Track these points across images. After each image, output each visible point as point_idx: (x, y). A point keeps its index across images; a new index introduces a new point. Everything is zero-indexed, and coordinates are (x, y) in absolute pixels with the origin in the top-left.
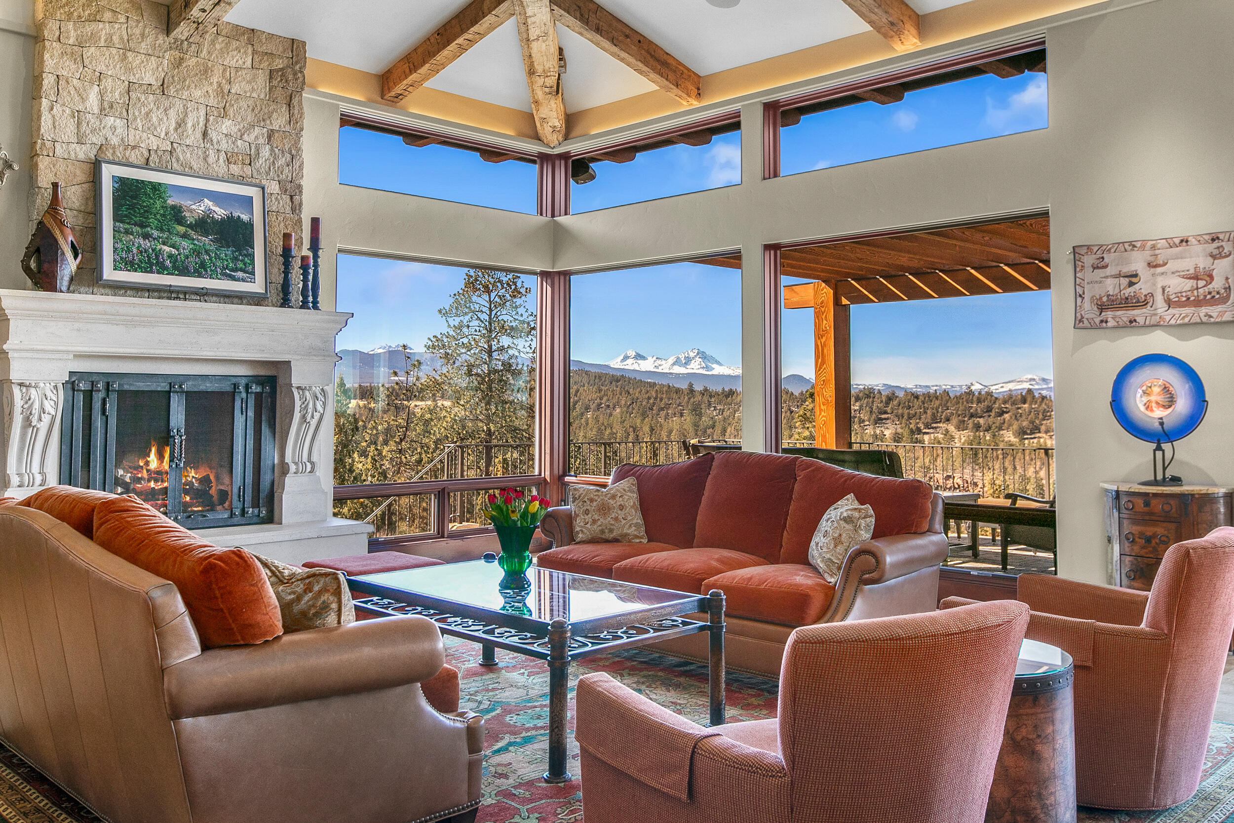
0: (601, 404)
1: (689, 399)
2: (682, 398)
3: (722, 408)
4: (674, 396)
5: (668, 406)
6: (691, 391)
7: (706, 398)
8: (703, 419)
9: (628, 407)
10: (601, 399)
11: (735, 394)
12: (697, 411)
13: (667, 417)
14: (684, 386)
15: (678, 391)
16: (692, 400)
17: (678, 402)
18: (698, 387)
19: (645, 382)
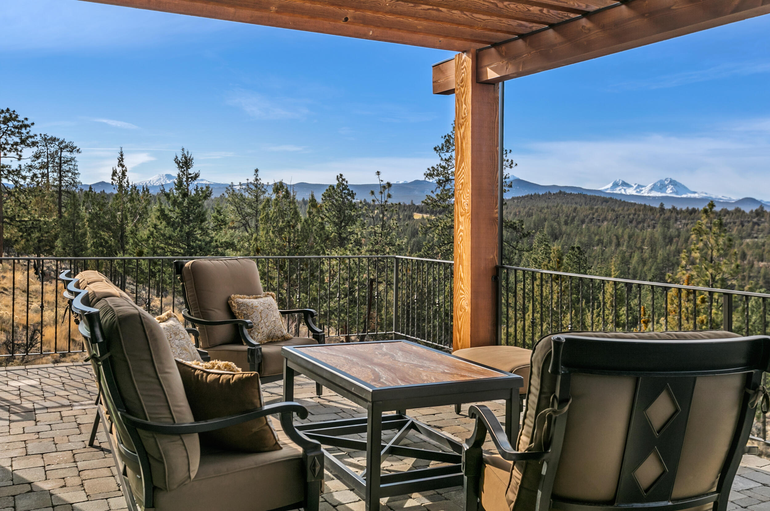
0: (593, 218)
1: (661, 215)
2: (655, 214)
3: (686, 222)
4: (649, 213)
5: (643, 221)
6: (662, 209)
7: (674, 215)
8: (671, 230)
9: (613, 221)
10: (593, 214)
11: (697, 212)
12: (666, 224)
13: (643, 229)
14: (657, 206)
15: (652, 209)
16: (663, 216)
17: (652, 217)
18: (668, 206)
19: (628, 203)
